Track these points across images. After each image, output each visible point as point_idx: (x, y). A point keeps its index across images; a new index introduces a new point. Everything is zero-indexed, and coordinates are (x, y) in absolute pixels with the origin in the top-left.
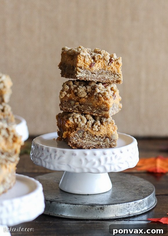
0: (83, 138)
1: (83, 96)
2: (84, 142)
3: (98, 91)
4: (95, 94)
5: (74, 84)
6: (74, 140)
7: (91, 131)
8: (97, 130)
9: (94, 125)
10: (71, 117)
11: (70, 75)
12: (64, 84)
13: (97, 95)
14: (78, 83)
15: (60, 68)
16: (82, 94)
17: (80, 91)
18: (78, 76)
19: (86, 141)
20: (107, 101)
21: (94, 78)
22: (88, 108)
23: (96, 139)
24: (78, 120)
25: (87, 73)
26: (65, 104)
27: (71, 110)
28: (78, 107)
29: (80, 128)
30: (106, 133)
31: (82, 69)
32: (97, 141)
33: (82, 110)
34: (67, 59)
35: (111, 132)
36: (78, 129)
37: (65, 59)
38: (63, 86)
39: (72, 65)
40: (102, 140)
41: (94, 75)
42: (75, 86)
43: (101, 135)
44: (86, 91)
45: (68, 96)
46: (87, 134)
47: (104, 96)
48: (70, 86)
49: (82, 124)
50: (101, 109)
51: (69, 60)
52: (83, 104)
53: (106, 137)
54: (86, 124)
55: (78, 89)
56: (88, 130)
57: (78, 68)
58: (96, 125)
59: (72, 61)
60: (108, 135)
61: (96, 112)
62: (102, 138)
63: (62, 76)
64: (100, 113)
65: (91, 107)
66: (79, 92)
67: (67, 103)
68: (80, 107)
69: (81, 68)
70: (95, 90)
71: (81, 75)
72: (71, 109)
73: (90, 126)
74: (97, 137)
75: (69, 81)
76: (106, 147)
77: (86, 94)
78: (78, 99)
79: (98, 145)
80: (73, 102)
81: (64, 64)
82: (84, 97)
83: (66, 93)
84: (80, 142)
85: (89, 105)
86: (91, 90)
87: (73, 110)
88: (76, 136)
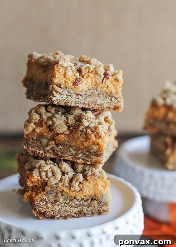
0: (55, 202)
1: (61, 131)
2: (57, 208)
3: (86, 123)
4: (81, 129)
5: (47, 111)
6: (41, 207)
7: (68, 192)
8: (78, 189)
9: (74, 182)
10: (36, 170)
11: (42, 96)
12: (31, 110)
13: (85, 130)
14: (53, 110)
15: (25, 85)
16: (60, 128)
17: (57, 123)
18: (54, 99)
19: (60, 207)
20: (100, 141)
21: (80, 102)
22: (69, 150)
23: (76, 202)
24: (47, 175)
25: (70, 94)
26: (32, 143)
27: (42, 154)
28: (52, 149)
29: (51, 187)
30: (92, 193)
31: (62, 88)
32: (77, 206)
33: (60, 154)
34: (36, 71)
35: (100, 191)
36: (47, 189)
37: (34, 72)
38: (30, 113)
39: (44, 81)
40: (86, 204)
41: (80, 97)
42: (49, 114)
43: (85, 196)
44: (67, 123)
45: (38, 130)
46: (62, 195)
47: (95, 132)
48: (40, 115)
49: (54, 181)
50: (90, 153)
51: (39, 74)
52: (61, 143)
53: (92, 199)
54: (61, 180)
55: (54, 119)
56: (63, 191)
57: (55, 86)
58: (76, 181)
59: (45, 75)
60: (95, 195)
61: (82, 158)
62: (87, 200)
63: (29, 97)
64: (88, 159)
65: (73, 149)
66: (55, 125)
67: (36, 142)
68: (56, 148)
69: (59, 86)
70: (81, 122)
71: (59, 97)
72: (42, 152)
73: (67, 184)
74: (78, 200)
75: (39, 106)
76: (92, 214)
77: (66, 127)
78: (53, 135)
79: (80, 212)
80: (44, 141)
81: (32, 78)
82: (63, 133)
83: (34, 126)
84: (50, 209)
85: (70, 146)
86: (74, 122)
87: (45, 153)
88: (45, 200)
